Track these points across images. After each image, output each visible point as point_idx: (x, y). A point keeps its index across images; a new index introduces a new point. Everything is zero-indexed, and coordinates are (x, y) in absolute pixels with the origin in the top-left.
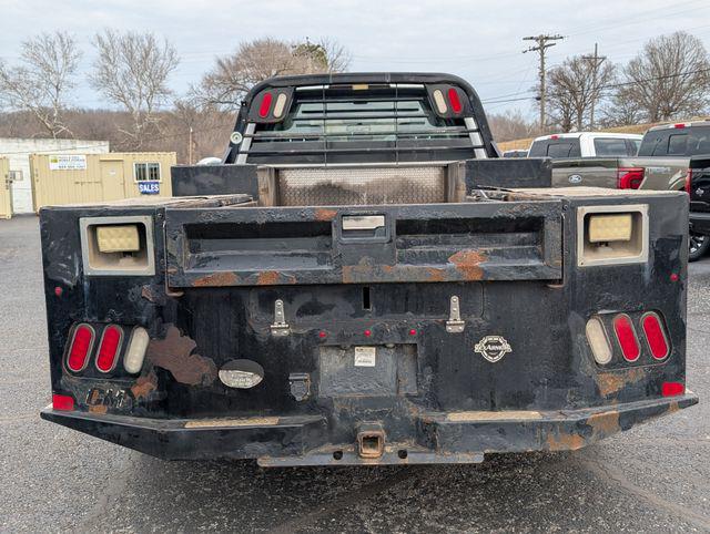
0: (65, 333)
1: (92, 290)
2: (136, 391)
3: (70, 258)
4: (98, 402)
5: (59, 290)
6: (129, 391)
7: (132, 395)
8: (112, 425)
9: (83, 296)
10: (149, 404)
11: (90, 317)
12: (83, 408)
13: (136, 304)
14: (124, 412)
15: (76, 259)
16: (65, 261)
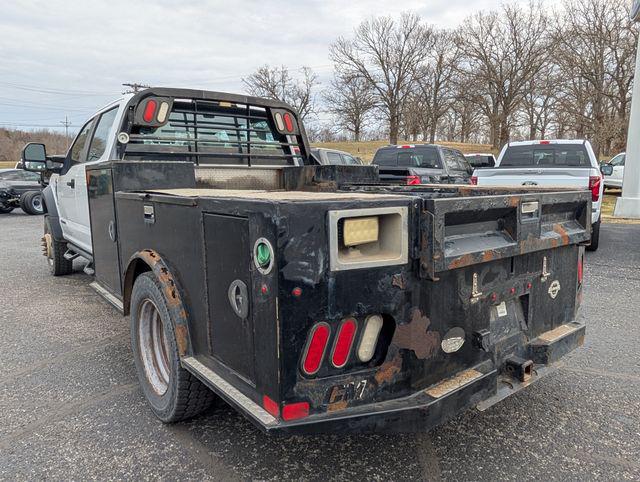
0: (302, 336)
1: (337, 286)
2: (379, 378)
3: (313, 254)
4: (338, 399)
5: (297, 291)
6: (372, 380)
7: (375, 383)
8: (366, 417)
9: (327, 293)
10: (392, 385)
11: (333, 315)
12: (320, 410)
13: (385, 293)
14: (365, 401)
15: (321, 254)
16: (304, 258)
